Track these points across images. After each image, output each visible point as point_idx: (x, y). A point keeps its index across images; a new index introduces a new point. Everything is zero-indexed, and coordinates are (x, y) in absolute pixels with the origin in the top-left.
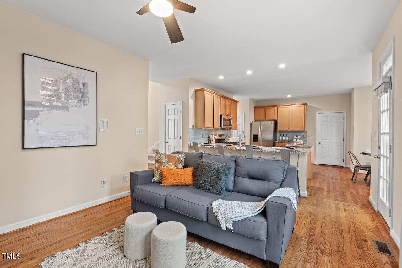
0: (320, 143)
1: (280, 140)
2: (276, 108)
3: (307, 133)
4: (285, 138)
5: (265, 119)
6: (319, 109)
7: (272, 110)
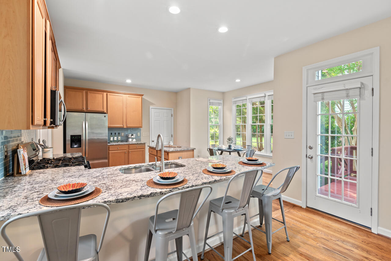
0: (153, 141)
1: (111, 141)
2: (105, 94)
3: (141, 130)
4: (117, 138)
5: (87, 108)
6: (152, 104)
7: (99, 96)
